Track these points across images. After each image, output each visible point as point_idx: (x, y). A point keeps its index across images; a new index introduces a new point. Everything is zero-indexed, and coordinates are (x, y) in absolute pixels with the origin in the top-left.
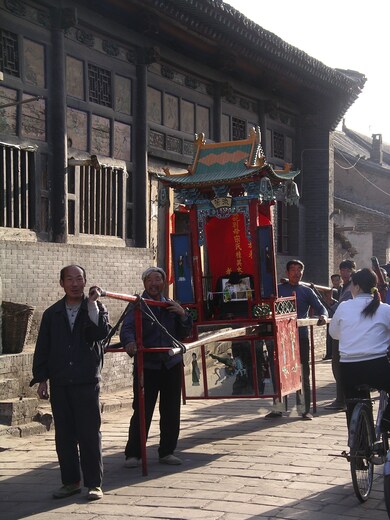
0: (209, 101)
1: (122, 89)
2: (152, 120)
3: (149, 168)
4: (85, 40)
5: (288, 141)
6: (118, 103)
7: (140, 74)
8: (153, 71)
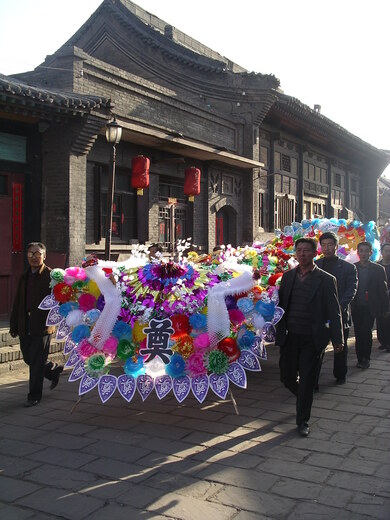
0: (326, 166)
1: (294, 164)
2: (305, 178)
3: (304, 198)
4: (281, 144)
5: (357, 183)
6: (292, 170)
7: (301, 157)
8: (305, 155)
